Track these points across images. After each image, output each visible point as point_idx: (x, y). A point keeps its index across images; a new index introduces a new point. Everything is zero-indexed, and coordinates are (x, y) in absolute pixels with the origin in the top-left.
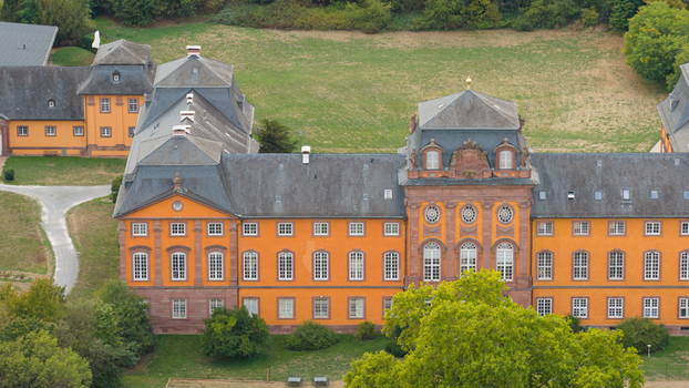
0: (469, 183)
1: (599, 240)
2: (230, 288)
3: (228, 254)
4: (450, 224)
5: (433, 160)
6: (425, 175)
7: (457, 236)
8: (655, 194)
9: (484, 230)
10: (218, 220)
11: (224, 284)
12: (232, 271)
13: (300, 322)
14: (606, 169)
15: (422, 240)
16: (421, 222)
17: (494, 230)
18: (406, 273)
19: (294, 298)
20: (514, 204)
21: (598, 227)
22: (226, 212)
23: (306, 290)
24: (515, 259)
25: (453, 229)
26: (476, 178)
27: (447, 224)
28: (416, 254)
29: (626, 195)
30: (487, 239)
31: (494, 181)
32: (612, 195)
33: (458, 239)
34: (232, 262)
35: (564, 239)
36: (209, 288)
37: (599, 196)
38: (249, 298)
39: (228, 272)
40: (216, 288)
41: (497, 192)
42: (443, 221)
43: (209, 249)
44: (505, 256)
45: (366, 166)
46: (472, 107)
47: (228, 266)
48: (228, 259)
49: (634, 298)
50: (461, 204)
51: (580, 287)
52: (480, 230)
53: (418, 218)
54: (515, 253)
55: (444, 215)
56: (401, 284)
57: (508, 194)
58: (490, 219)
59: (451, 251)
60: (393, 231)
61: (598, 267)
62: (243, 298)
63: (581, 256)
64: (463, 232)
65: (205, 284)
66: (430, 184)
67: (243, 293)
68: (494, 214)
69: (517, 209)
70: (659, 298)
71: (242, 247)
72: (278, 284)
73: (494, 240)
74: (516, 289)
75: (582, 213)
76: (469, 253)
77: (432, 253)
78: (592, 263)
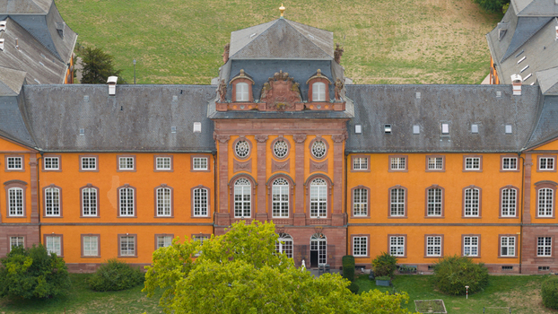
0: (280, 116)
1: (416, 176)
2: (30, 225)
3: (29, 190)
4: (262, 159)
5: (243, 92)
6: (235, 108)
7: (269, 171)
8: (475, 128)
9: (297, 165)
10: (17, 154)
11: (24, 221)
12: (33, 206)
13: (104, 260)
14: (425, 101)
15: (231, 175)
16: (231, 156)
17: (307, 164)
18: (215, 210)
19: (99, 235)
20: (328, 138)
21: (416, 162)
22: (25, 145)
23: (112, 227)
24: (329, 195)
25: (265, 163)
26: (288, 111)
27: (258, 159)
28: (225, 189)
29: (445, 128)
30: (300, 174)
31: (307, 115)
32: (431, 129)
33: (270, 174)
34: (33, 198)
35: (380, 175)
36: (9, 225)
37: (416, 129)
38: (52, 235)
39: (29, 208)
40: (16, 225)
41: (310, 126)
42: (254, 156)
43: (8, 184)
44: (319, 192)
45: (175, 97)
46: (285, 36)
47: (29, 202)
48: (29, 195)
49: (453, 236)
50: (273, 138)
51: (397, 225)
52: (292, 165)
53: (227, 153)
54: (329, 190)
55: (254, 149)
56: (211, 221)
57: (322, 127)
58: (303, 153)
59: (262, 187)
60: (202, 166)
61: (416, 204)
62: (45, 236)
63: (397, 192)
64: (275, 167)
65: (5, 221)
66: (241, 117)
67: (45, 230)
68: (307, 149)
69: (330, 143)
70: (480, 236)
71: (43, 183)
72: (82, 221)
73: (308, 175)
74: (331, 226)
75: (399, 148)
76: (281, 189)
77: (243, 189)
78: (409, 199)
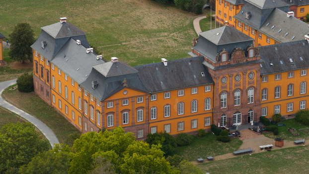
0: (238, 65)
1: (283, 80)
2: (146, 124)
3: (145, 110)
5: (224, 58)
6: (221, 64)
7: (233, 88)
8: (301, 59)
9: (243, 84)
10: (141, 96)
11: (143, 123)
12: (146, 116)
14: (279, 50)
15: (220, 91)
16: (220, 84)
18: (213, 106)
19: (170, 124)
20: (254, 71)
21: (284, 75)
22: (145, 92)
23: (175, 120)
24: (255, 94)
25: (232, 85)
26: (240, 63)
27: (230, 83)
28: (217, 96)
29: (291, 60)
30: (244, 87)
31: (248, 63)
32: (286, 62)
33: (234, 89)
34: (146, 113)
35: (272, 82)
36: (138, 125)
37: (281, 62)
38: (153, 127)
39: (145, 117)
40: (141, 125)
41: (248, 67)
42: (228, 82)
43: (137, 109)
44: (251, 93)
45: (190, 64)
46: (232, 33)
47: (145, 115)
48: (145, 112)
49: (296, 101)
50: (235, 74)
51: (277, 101)
52: (242, 84)
53: (218, 83)
54: (255, 91)
55: (228, 80)
56: (211, 111)
57: (253, 67)
58: (246, 79)
59: (230, 94)
60: (208, 89)
61: (284, 92)
62: (151, 127)
63: (277, 88)
65: (136, 124)
66: (224, 67)
67: (151, 125)
68: (247, 77)
69: (255, 73)
70: (306, 100)
71: (150, 106)
72: (164, 119)
73: (247, 87)
74: (255, 106)
75: (277, 70)
76: (237, 94)
77: (224, 96)
78: (282, 90)
